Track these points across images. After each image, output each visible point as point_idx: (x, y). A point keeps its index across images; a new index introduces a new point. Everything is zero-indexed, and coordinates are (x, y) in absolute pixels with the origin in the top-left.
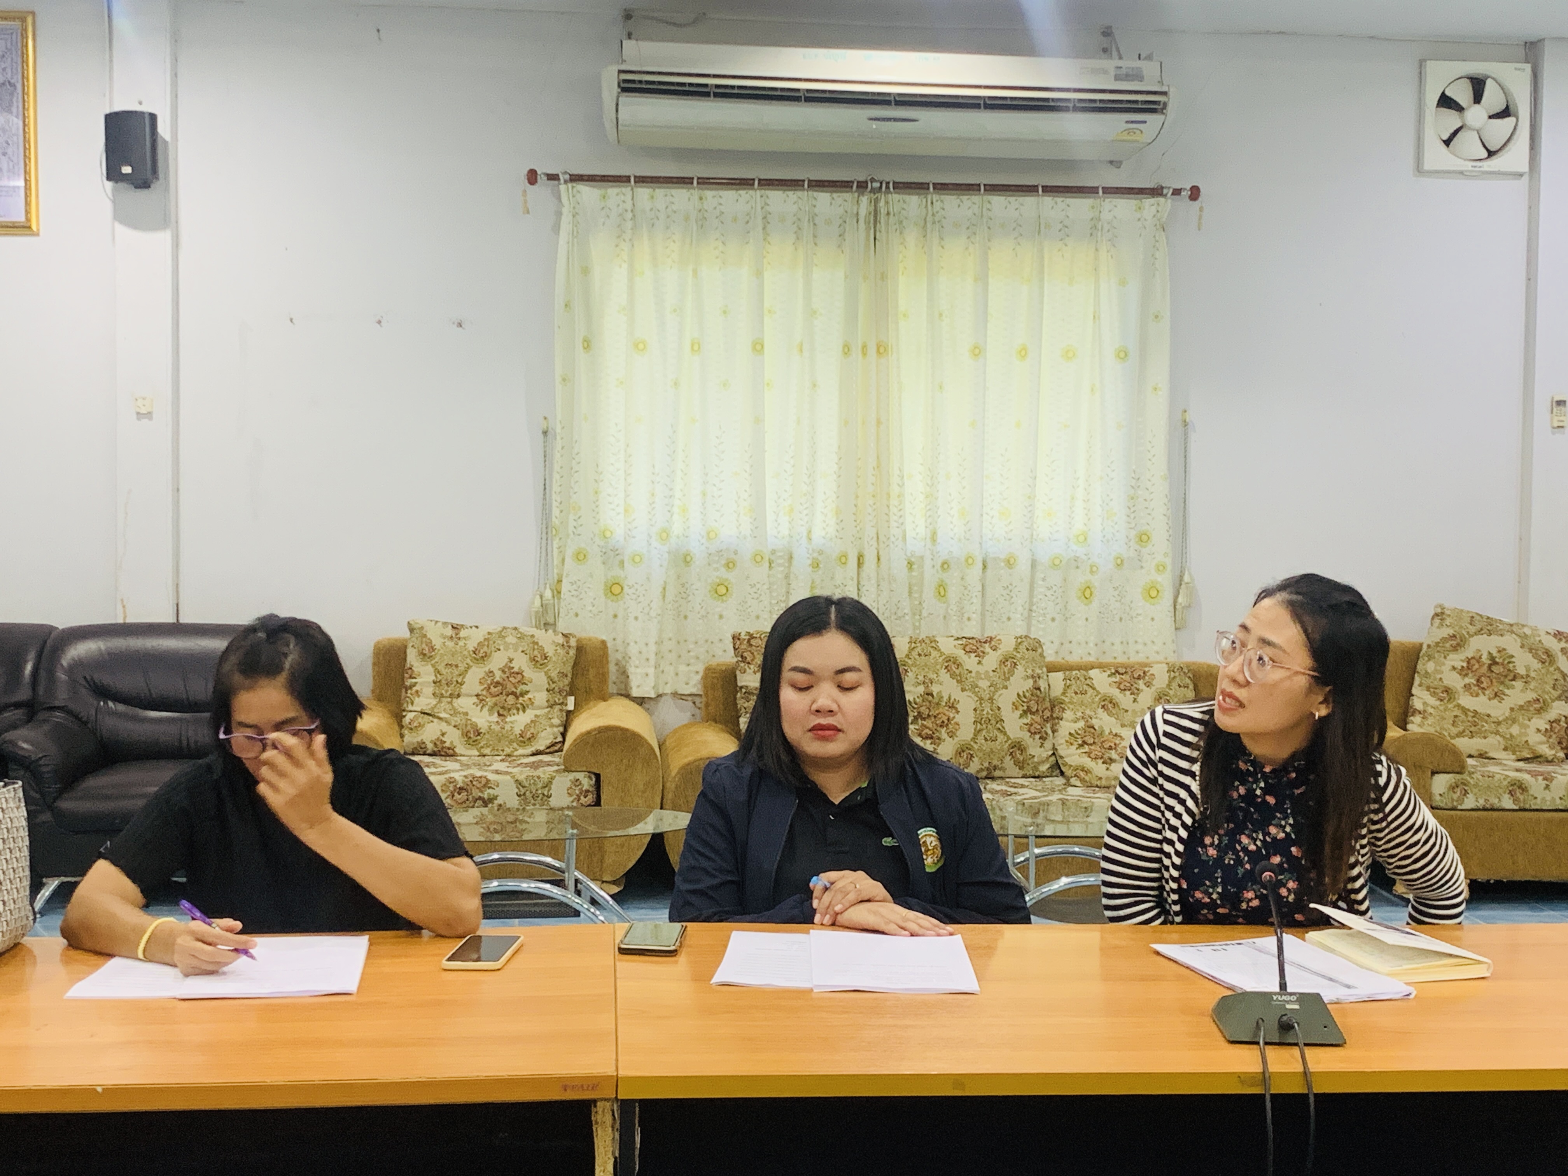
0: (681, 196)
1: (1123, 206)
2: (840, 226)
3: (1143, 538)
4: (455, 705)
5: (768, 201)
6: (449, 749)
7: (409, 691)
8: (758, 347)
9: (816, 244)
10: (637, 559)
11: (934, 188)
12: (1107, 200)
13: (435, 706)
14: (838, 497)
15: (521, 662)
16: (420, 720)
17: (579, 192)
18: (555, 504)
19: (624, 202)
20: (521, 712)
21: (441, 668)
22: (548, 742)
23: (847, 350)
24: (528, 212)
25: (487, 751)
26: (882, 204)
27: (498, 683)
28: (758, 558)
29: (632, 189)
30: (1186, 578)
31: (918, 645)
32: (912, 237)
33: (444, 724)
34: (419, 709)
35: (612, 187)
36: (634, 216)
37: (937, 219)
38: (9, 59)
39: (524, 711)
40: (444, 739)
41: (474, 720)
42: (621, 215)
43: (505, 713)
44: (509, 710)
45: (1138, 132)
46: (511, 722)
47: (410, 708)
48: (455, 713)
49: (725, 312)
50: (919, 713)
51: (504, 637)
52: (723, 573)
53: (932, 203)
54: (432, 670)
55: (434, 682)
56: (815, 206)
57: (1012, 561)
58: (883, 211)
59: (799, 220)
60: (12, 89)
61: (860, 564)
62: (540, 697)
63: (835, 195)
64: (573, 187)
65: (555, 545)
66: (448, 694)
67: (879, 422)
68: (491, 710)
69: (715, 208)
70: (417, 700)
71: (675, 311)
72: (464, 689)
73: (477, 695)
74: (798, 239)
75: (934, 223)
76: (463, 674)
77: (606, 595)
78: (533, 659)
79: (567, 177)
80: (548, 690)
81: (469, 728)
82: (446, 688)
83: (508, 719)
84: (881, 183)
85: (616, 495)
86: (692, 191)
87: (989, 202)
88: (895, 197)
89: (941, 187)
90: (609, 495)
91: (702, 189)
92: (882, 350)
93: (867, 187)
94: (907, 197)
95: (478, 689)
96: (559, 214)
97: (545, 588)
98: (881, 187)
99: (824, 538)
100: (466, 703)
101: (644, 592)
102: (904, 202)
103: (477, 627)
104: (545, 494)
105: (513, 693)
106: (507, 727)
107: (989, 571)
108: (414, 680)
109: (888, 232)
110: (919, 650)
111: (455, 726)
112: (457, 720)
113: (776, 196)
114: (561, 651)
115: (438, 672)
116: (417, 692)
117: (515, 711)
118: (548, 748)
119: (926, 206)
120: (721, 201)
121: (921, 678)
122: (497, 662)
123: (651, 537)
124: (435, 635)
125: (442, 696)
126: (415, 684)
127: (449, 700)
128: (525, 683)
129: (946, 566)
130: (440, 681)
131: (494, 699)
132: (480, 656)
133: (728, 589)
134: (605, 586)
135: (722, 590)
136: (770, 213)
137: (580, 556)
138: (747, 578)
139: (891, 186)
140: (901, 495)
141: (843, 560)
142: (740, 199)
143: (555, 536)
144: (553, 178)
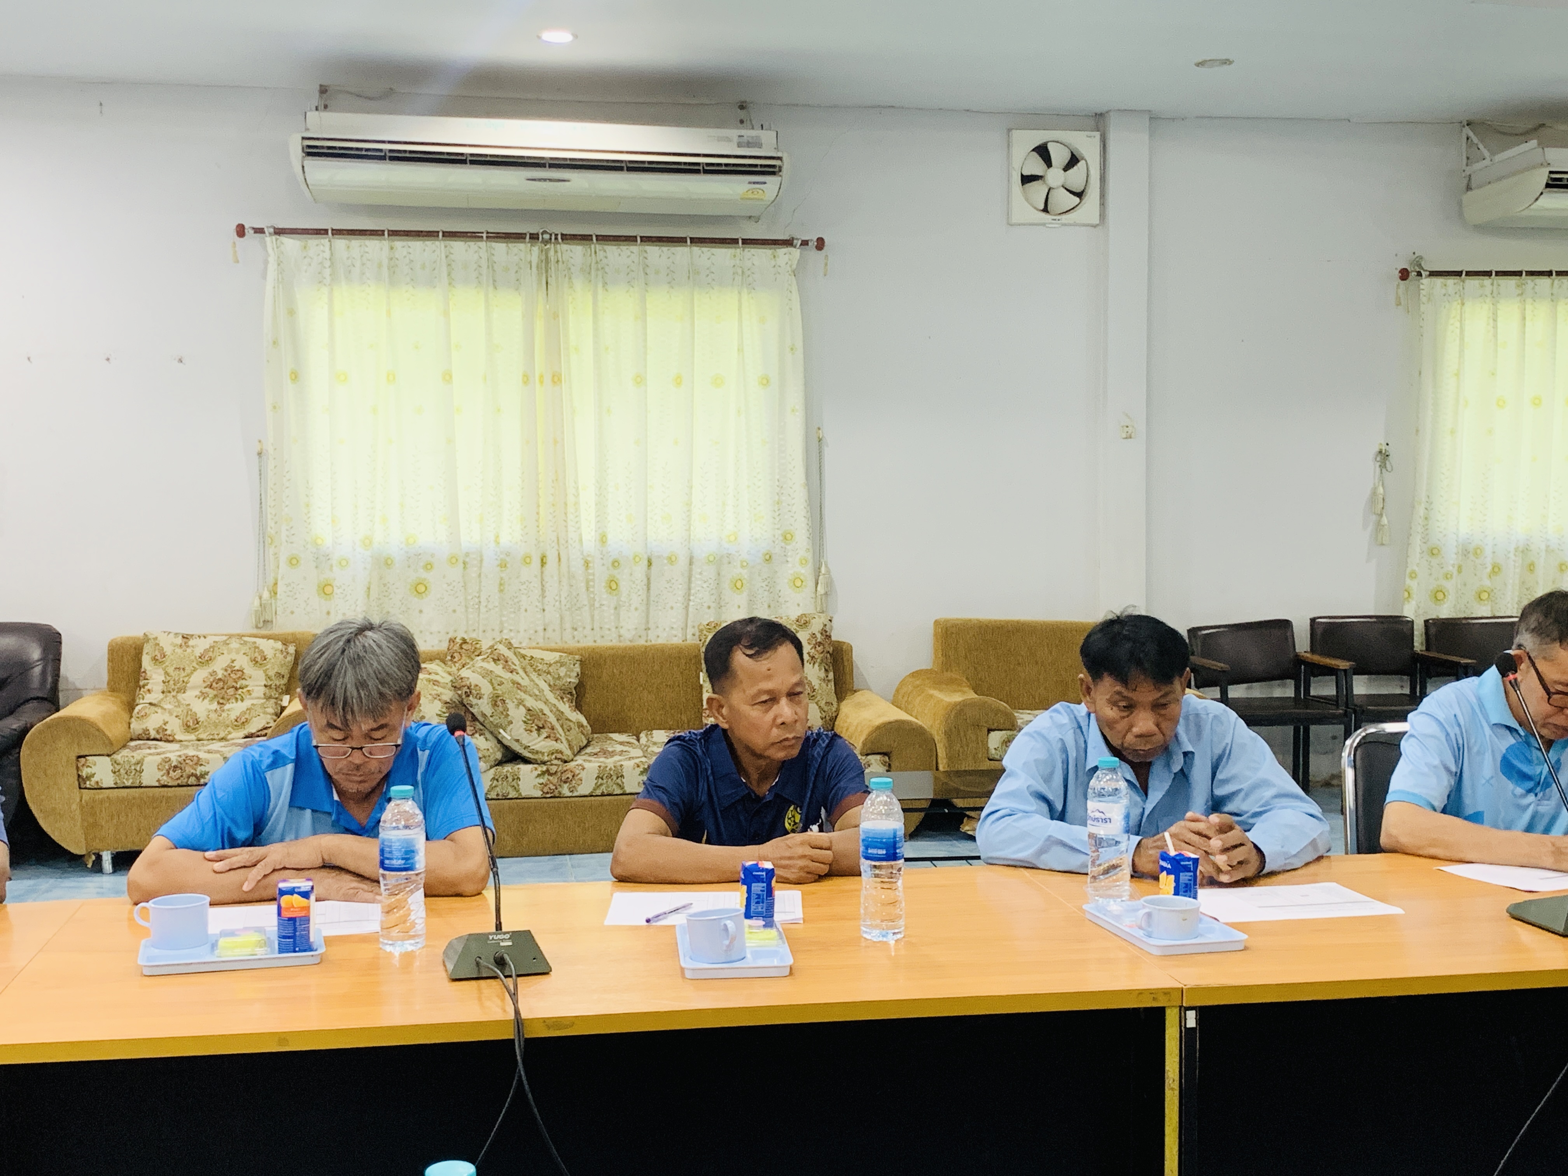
0: (373, 246)
1: (760, 256)
2: (517, 272)
3: (787, 537)
5: (452, 251)
8: (448, 378)
9: (496, 288)
10: (344, 563)
11: (598, 240)
12: (747, 250)
14: (522, 506)
16: (147, 710)
17: (283, 243)
18: (269, 516)
19: (324, 252)
20: (239, 701)
23: (527, 379)
24: (238, 262)
25: (203, 736)
26: (552, 253)
27: (220, 680)
28: (454, 560)
29: (330, 241)
30: (823, 570)
32: (578, 281)
33: (167, 714)
34: (149, 702)
35: (311, 239)
36: (332, 264)
37: (599, 266)
39: (241, 701)
40: (166, 727)
41: (195, 710)
42: (321, 263)
43: (223, 703)
44: (229, 700)
45: (760, 191)
46: (231, 709)
47: (140, 700)
48: (179, 705)
49: (417, 347)
51: (228, 644)
52: (422, 574)
53: (596, 253)
56: (492, 255)
57: (673, 558)
58: (553, 258)
59: (480, 267)
61: (543, 563)
62: (258, 690)
63: (510, 245)
64: (277, 240)
65: (272, 553)
66: (175, 691)
67: (556, 442)
68: (211, 701)
69: (405, 257)
70: (148, 694)
71: (372, 346)
72: (190, 687)
73: (201, 690)
74: (479, 283)
75: (597, 269)
76: (189, 676)
77: (319, 595)
78: (254, 660)
79: (272, 230)
80: (266, 686)
81: (189, 717)
82: (174, 687)
83: (226, 707)
84: (551, 235)
85: (324, 508)
86: (384, 242)
87: (646, 252)
88: (564, 247)
89: (603, 239)
90: (318, 508)
91: (393, 241)
92: (556, 379)
93: (538, 239)
94: (573, 248)
95: (202, 686)
96: (266, 262)
97: (264, 590)
98: (551, 239)
99: (511, 542)
100: (189, 696)
101: (350, 592)
102: (571, 251)
103: (204, 636)
104: (261, 508)
105: (233, 687)
106: (225, 714)
107: (653, 567)
108: (147, 682)
109: (558, 278)
111: (177, 716)
112: (179, 710)
113: (458, 246)
115: (168, 674)
116: (149, 690)
117: (234, 701)
118: (261, 731)
119: (591, 255)
120: (411, 250)
122: (221, 665)
123: (355, 544)
125: (170, 691)
126: (148, 684)
127: (176, 694)
128: (244, 679)
129: (616, 564)
131: (215, 692)
132: (206, 660)
133: (426, 588)
134: (319, 587)
135: (421, 588)
136: (453, 261)
137: (293, 561)
138: (444, 577)
139: (559, 237)
140: (576, 504)
141: (528, 560)
142: (427, 248)
143: (271, 544)
144: (259, 231)
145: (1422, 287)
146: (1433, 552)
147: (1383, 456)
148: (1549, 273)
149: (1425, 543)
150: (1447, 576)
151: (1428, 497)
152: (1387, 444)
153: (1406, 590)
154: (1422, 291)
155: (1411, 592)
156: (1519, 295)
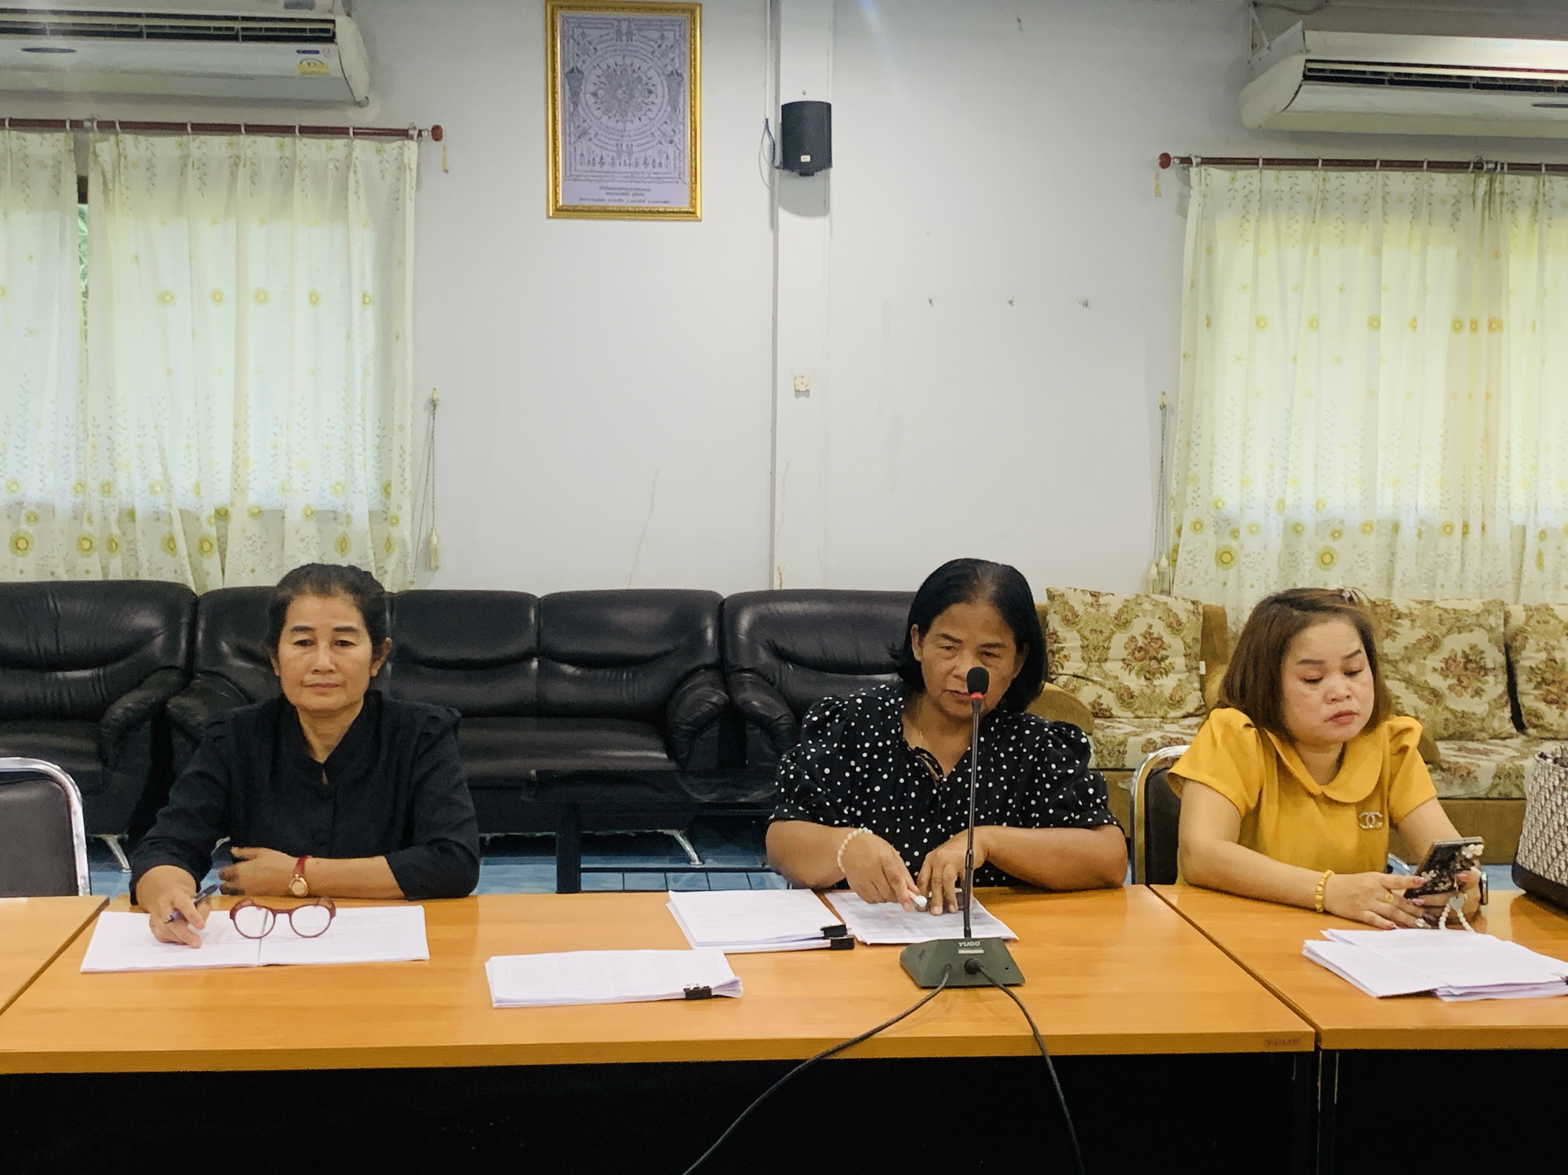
0: (1305, 177)
2: (1454, 205)
4: (1105, 668)
5: (1388, 182)
6: (1106, 710)
7: (1057, 656)
8: (1375, 323)
9: (1431, 223)
10: (1254, 529)
11: (1547, 170)
13: (1087, 670)
14: (1443, 468)
15: (1159, 629)
16: (1075, 683)
17: (1209, 175)
18: (1174, 476)
19: (1251, 184)
20: (1164, 676)
21: (1086, 633)
22: (1196, 705)
23: (1457, 326)
24: (1160, 196)
25: (1141, 713)
26: (1497, 184)
27: (1141, 648)
28: (1368, 528)
29: (1260, 172)
31: (1535, 612)
32: (1524, 216)
33: (1098, 687)
34: (1071, 673)
35: (1241, 169)
36: (1261, 196)
37: (1546, 198)
38: (677, 50)
39: (1167, 675)
40: (1101, 702)
41: (1126, 683)
42: (1246, 196)
43: (1151, 677)
44: (1154, 674)
46: (1161, 685)
47: (1060, 671)
48: (1106, 676)
49: (1341, 290)
50: (1542, 678)
51: (1140, 604)
52: (1329, 542)
53: (1543, 184)
54: (1078, 635)
55: (1082, 647)
56: (1431, 186)
58: (1498, 191)
59: (1416, 200)
60: (679, 79)
61: (1465, 533)
62: (1180, 662)
63: (1451, 176)
64: (1204, 170)
65: (1172, 516)
66: (1097, 657)
67: (1488, 396)
68: (1138, 674)
69: (1337, 189)
70: (1066, 664)
71: (1296, 288)
72: (1111, 654)
73: (1123, 660)
74: (1414, 218)
75: (1544, 203)
76: (1109, 639)
77: (1217, 564)
78: (1170, 626)
79: (1199, 160)
80: (1185, 655)
81: (1122, 691)
82: (1094, 653)
83: (1156, 682)
84: (1496, 164)
85: (1229, 467)
86: (1317, 173)
88: (1510, 178)
89: (1553, 168)
90: (1223, 467)
91: (1326, 171)
92: (1494, 326)
93: (1482, 168)
94: (1522, 178)
95: (1124, 654)
96: (1187, 197)
97: (1161, 556)
98: (1496, 168)
99: (1426, 508)
100: (1113, 667)
101: (1261, 561)
102: (1518, 182)
103: (1113, 595)
104: (1162, 467)
105: (1155, 658)
106: (1158, 690)
108: (1060, 645)
109: (1501, 211)
110: (1536, 617)
111: (1110, 689)
112: (1109, 683)
113: (1396, 177)
114: (1192, 617)
115: (1084, 637)
116: (1065, 656)
117: (1159, 675)
118: (1197, 710)
119: (1538, 188)
120: (1344, 182)
121: (1542, 644)
122: (1138, 628)
123: (1269, 508)
124: (1078, 602)
125: (1090, 660)
126: (1062, 649)
127: (1098, 664)
128: (1165, 649)
129: (1546, 536)
130: (1087, 646)
131: (1139, 664)
132: (1122, 622)
133: (1332, 557)
134: (1217, 555)
135: (1327, 559)
136: (1388, 193)
137: (1198, 526)
138: (1355, 547)
139: (1506, 167)
140: (1507, 467)
141: (1448, 529)
142: (1361, 180)
143: (1173, 506)
144: (1186, 161)
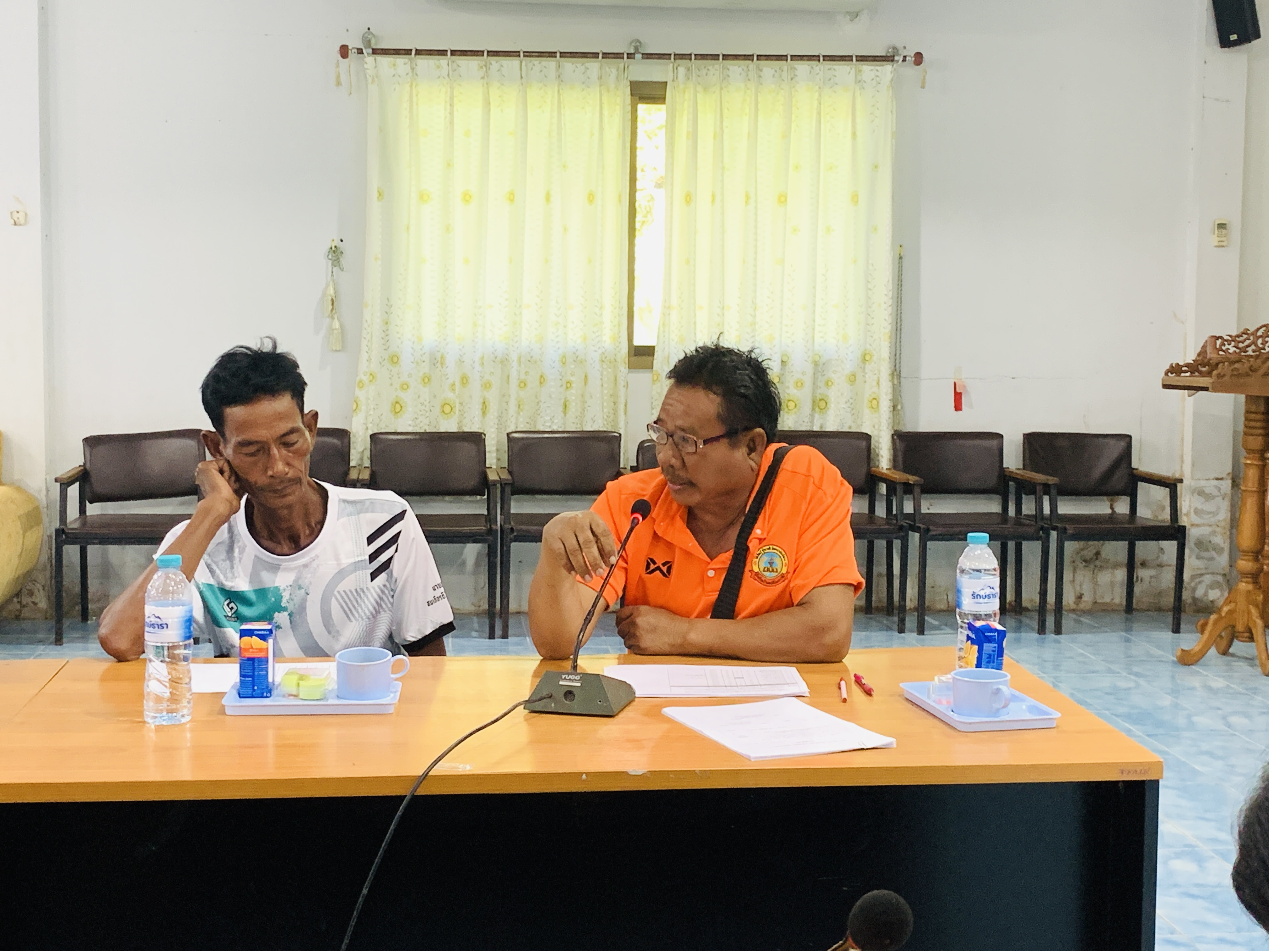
145: (366, 66)
146: (394, 360)
147: (335, 254)
148: (516, 54)
149: (385, 350)
150: (405, 387)
151: (388, 299)
152: (342, 241)
153: (355, 401)
154: (368, 71)
155: (359, 403)
156: (483, 78)
